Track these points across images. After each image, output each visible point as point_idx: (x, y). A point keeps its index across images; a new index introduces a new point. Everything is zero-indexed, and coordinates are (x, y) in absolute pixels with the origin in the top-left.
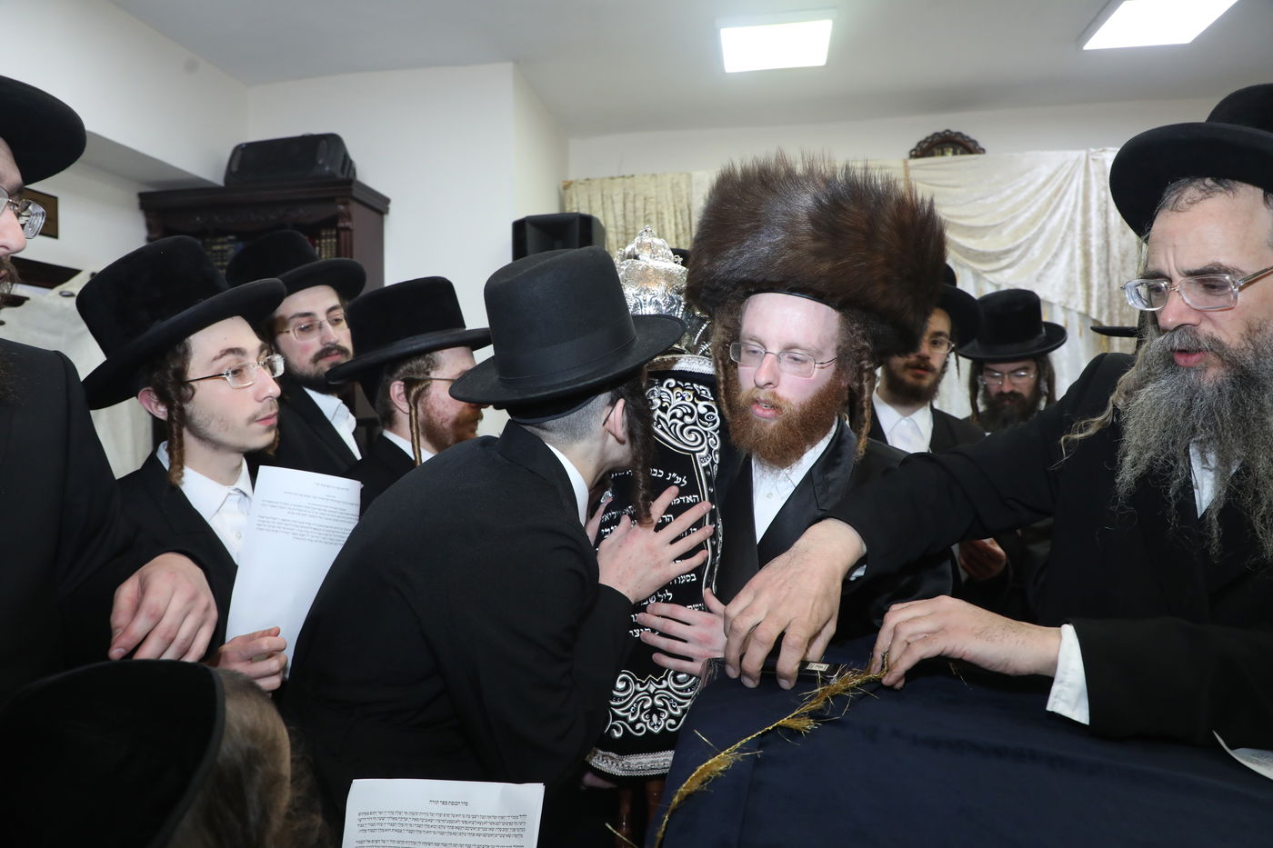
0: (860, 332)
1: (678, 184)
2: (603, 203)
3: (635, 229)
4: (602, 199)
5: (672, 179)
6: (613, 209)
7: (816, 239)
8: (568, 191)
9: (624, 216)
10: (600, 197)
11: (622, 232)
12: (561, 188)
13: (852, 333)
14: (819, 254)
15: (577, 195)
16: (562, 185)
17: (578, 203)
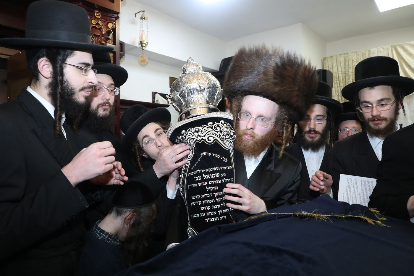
0: (285, 113)
1: (365, 54)
2: (337, 64)
3: (348, 71)
4: (337, 62)
5: (363, 52)
6: (341, 65)
7: (275, 78)
8: (325, 61)
9: (345, 67)
10: (336, 62)
11: (344, 73)
12: (322, 60)
13: (282, 113)
14: (276, 84)
15: (328, 62)
16: (322, 59)
17: (328, 64)
